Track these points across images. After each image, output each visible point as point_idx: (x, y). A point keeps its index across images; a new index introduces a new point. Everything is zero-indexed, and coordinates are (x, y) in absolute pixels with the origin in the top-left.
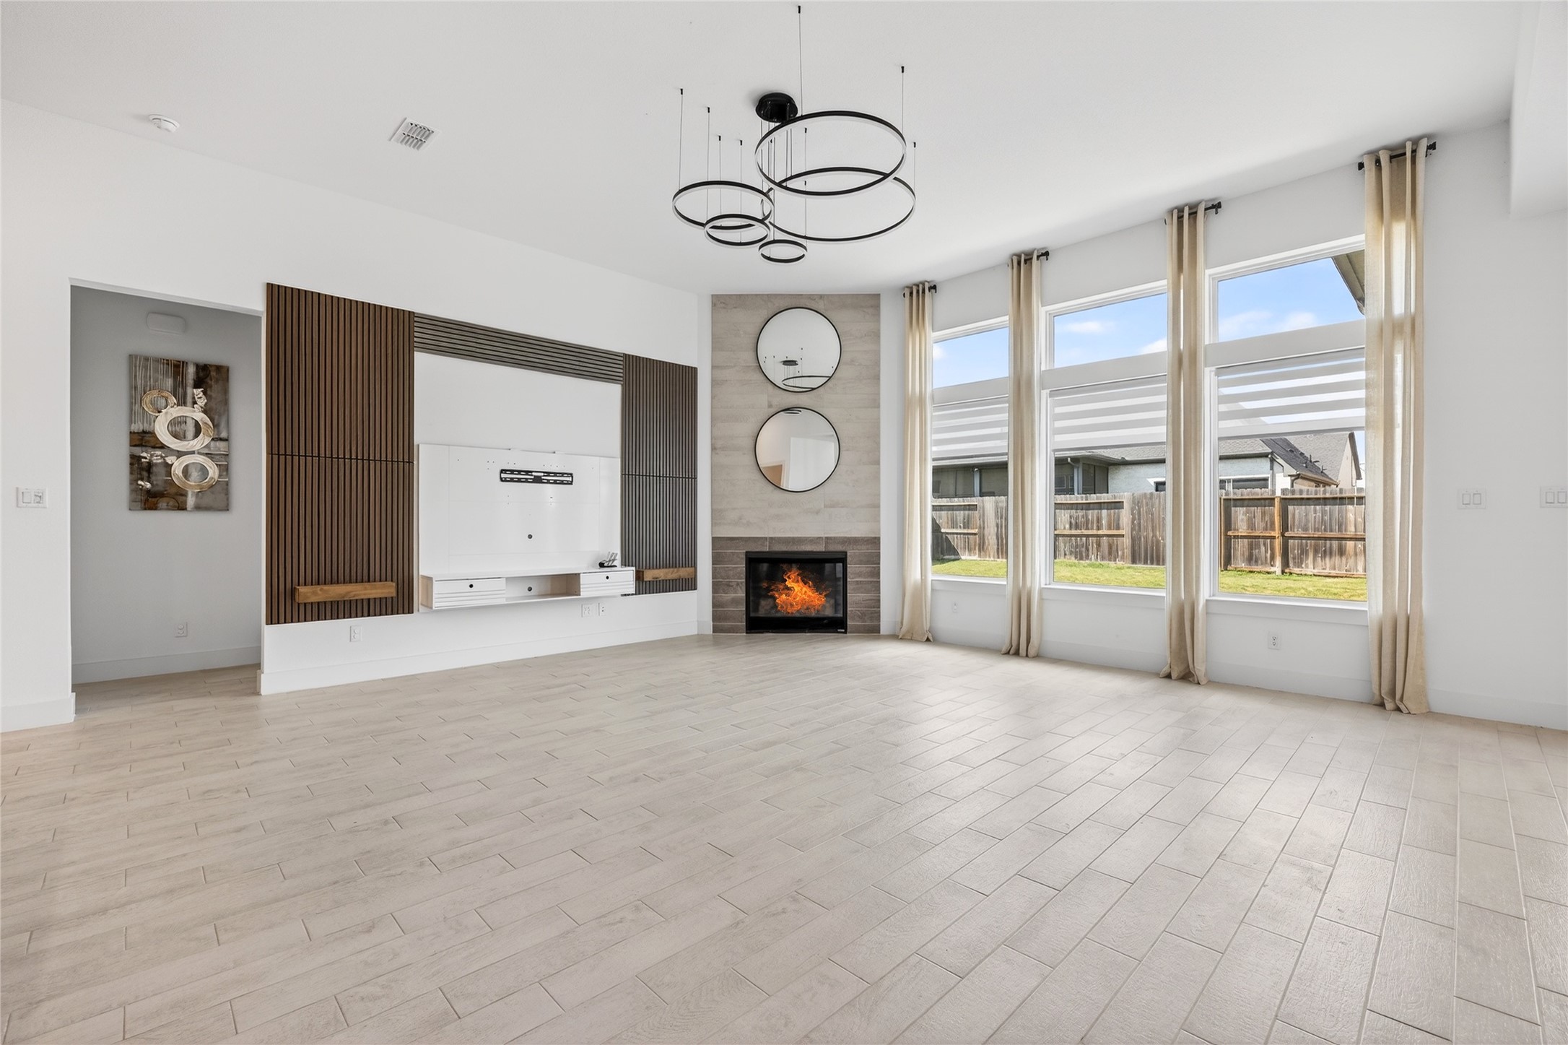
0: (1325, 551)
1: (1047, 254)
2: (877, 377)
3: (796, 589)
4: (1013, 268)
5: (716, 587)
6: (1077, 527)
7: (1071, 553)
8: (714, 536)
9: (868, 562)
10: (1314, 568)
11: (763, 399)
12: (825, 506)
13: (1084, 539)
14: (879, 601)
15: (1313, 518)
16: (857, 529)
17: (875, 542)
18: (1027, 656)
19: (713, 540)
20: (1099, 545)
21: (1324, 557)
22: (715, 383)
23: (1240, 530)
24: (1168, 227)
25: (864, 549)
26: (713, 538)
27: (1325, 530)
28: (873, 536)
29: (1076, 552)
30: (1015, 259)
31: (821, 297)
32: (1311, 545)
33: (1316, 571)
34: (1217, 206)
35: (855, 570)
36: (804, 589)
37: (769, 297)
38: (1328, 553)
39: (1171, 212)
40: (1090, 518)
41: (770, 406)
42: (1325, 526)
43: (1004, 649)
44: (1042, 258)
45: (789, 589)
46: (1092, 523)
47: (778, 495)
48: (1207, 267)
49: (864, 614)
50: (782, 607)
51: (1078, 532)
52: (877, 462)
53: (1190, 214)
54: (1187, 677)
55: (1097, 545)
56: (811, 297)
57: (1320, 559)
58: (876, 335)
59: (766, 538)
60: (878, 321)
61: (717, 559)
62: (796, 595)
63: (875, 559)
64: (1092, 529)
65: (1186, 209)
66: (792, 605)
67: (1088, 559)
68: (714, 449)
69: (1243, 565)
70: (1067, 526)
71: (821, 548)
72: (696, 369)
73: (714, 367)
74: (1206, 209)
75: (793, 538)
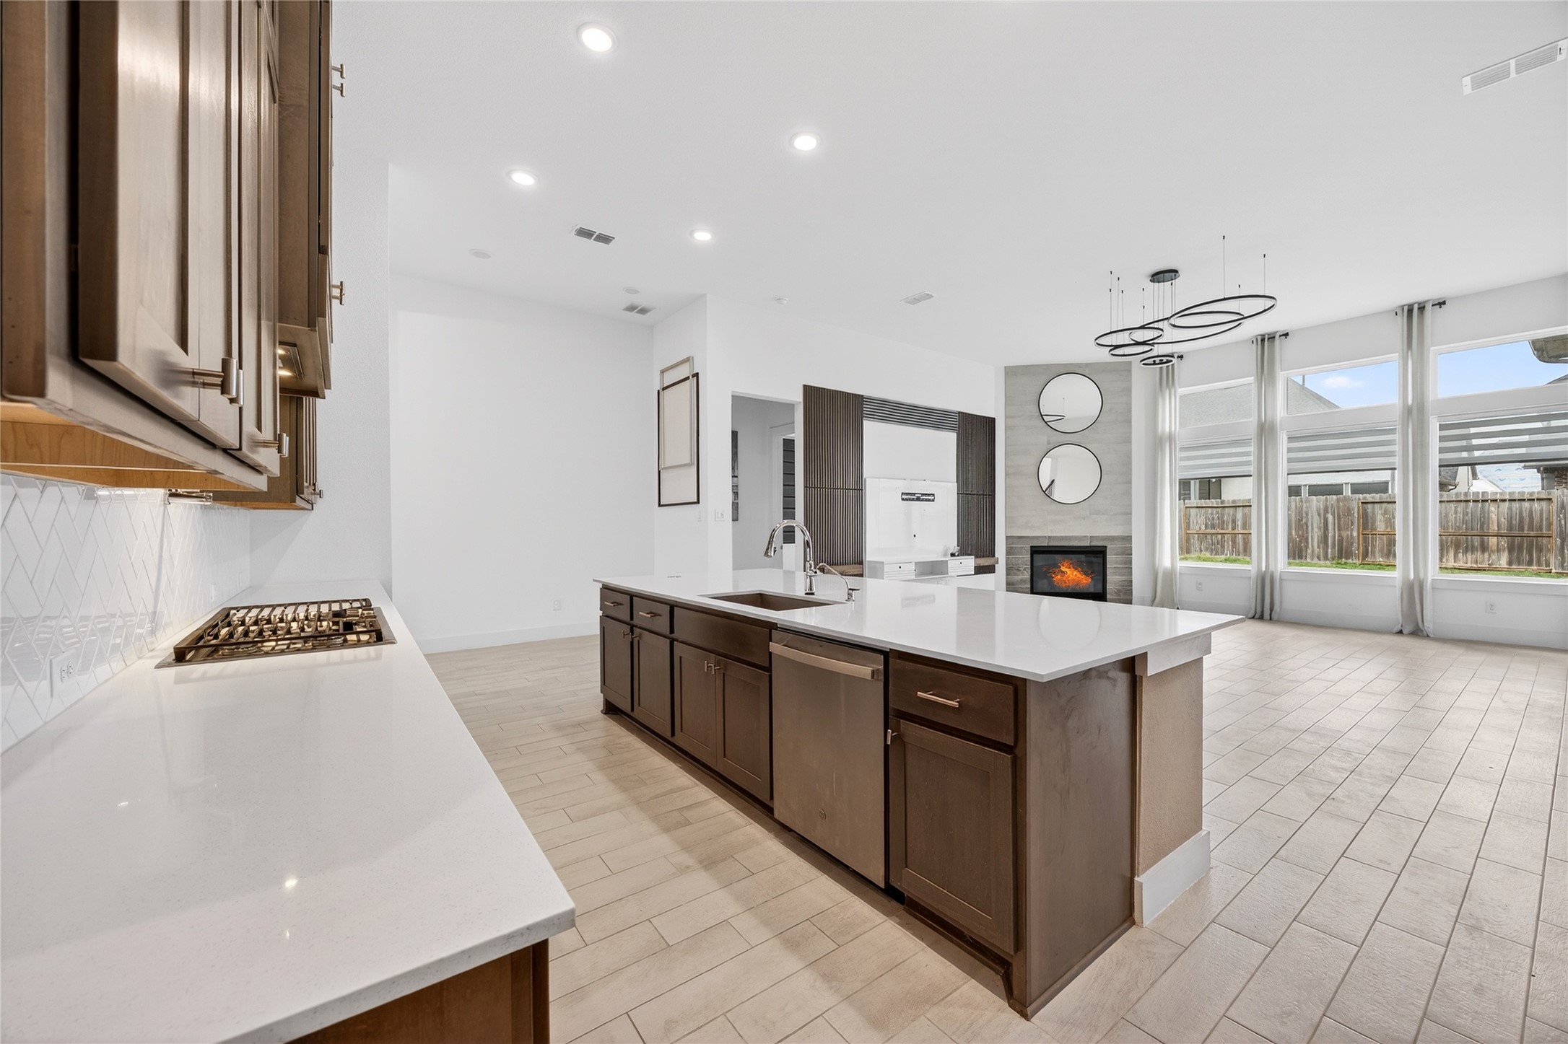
0: (1467, 547)
1: (1287, 335)
2: (1129, 421)
3: (1069, 572)
4: (1257, 344)
5: (1010, 570)
6: (1213, 527)
7: (1207, 549)
8: (1008, 535)
9: (1123, 554)
10: (1455, 562)
11: (1044, 437)
12: (1090, 514)
13: (1219, 537)
14: (1131, 581)
15: (1453, 519)
16: (1116, 531)
17: (1128, 539)
18: (1271, 619)
19: (1006, 539)
20: (1234, 541)
21: (1466, 551)
22: (1007, 428)
23: (1378, 529)
24: (1399, 317)
25: (1119, 545)
26: (1007, 537)
27: (1466, 529)
28: (1127, 535)
29: (1212, 549)
30: (1259, 338)
31: (1087, 365)
32: (1452, 542)
33: (1457, 565)
34: (1442, 304)
35: (1111, 558)
36: (1075, 573)
37: (1047, 367)
38: (1469, 549)
39: (1402, 307)
40: (1225, 519)
41: (1049, 443)
42: (1466, 525)
43: (1251, 614)
44: (1282, 337)
45: (1063, 572)
46: (1228, 522)
47: (1054, 507)
48: (1432, 346)
49: (1119, 591)
50: (1058, 583)
51: (1213, 531)
52: (1130, 482)
53: (1419, 308)
54: (1417, 632)
55: (1232, 541)
56: (1079, 365)
57: (1461, 554)
58: (1128, 391)
59: (1046, 537)
60: (1130, 381)
61: (1009, 552)
62: (1069, 576)
63: (1128, 552)
64: (1227, 529)
65: (1416, 307)
66: (1065, 583)
67: (1223, 554)
68: (1007, 474)
69: (1380, 559)
70: (1203, 527)
71: (1087, 544)
72: (994, 419)
73: (1006, 417)
74: (1433, 305)
75: (1066, 537)
